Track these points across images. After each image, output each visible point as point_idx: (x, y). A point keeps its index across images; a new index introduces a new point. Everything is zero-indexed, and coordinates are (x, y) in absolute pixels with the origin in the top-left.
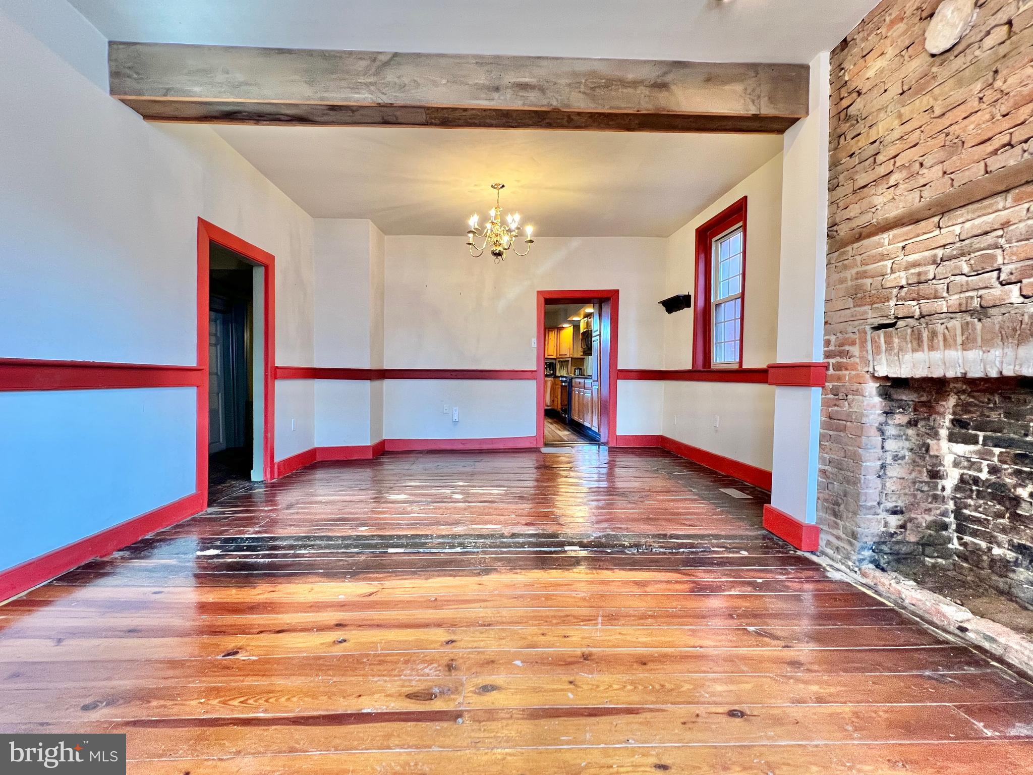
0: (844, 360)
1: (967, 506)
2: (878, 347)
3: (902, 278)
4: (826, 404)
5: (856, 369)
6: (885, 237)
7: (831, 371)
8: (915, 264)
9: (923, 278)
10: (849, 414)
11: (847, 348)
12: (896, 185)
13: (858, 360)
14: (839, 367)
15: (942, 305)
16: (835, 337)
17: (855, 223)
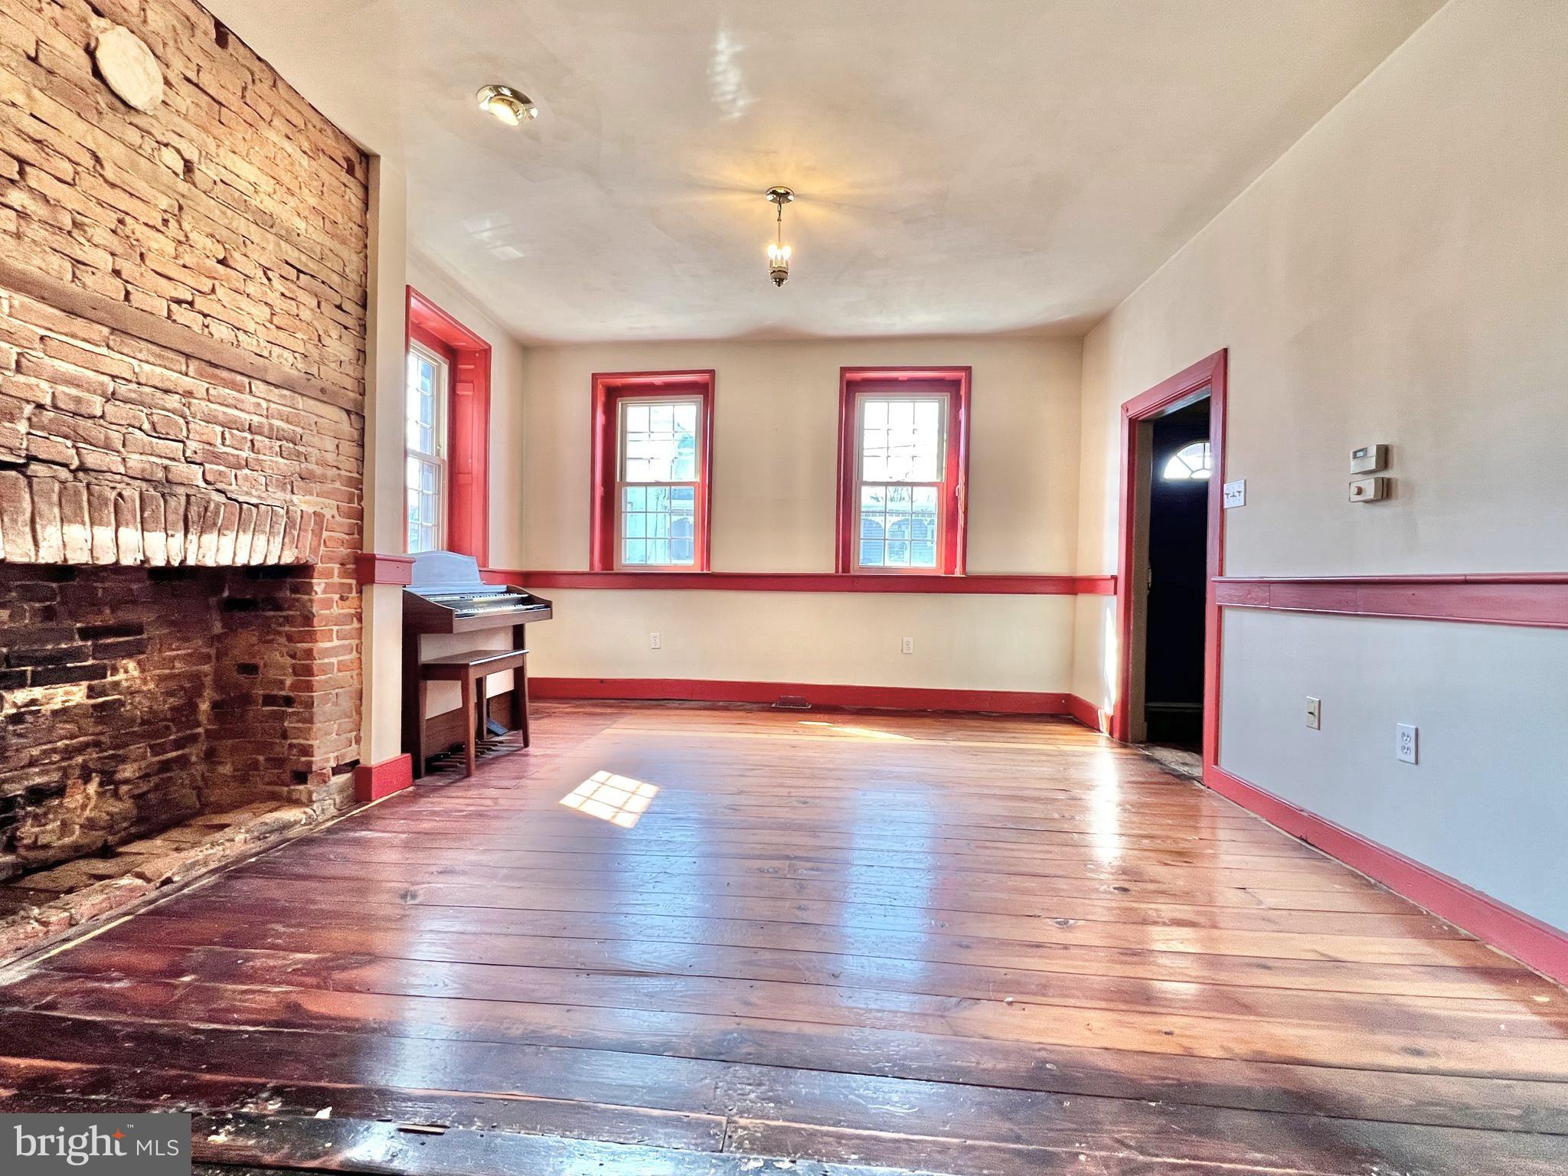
3: (42, 391)
9: (81, 409)
12: (24, 215)
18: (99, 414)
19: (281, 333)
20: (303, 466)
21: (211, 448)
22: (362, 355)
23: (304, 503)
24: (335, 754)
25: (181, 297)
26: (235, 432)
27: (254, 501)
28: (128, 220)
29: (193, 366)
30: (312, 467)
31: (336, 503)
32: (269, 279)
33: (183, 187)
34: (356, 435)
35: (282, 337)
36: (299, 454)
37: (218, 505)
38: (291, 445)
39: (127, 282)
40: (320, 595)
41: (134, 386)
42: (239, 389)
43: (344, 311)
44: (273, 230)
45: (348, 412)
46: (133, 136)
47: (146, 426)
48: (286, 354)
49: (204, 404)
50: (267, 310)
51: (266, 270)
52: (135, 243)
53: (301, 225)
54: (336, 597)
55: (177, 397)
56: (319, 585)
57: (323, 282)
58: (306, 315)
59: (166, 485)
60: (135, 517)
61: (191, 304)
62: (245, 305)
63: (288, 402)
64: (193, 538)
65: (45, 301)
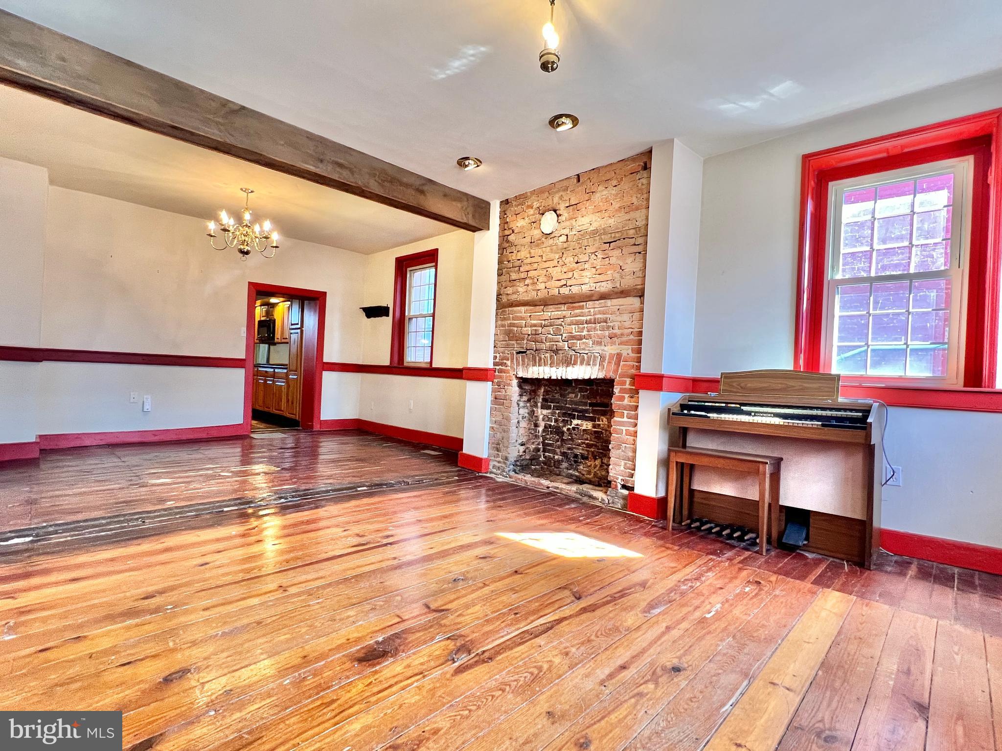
0: (503, 368)
1: (546, 439)
2: (519, 363)
3: (528, 330)
4: (493, 391)
5: (509, 373)
6: (523, 309)
7: (497, 373)
8: (535, 325)
9: (537, 333)
10: (505, 396)
11: (505, 361)
12: (528, 285)
13: (511, 368)
14: (500, 371)
15: (543, 346)
16: (499, 355)
17: (510, 297)
18: (540, 333)
19: (601, 276)
20: (610, 332)
21: (571, 334)
23: (611, 349)
25: (563, 284)
26: (580, 326)
27: (586, 352)
28: (549, 269)
29: (566, 306)
30: (616, 331)
31: (630, 347)
32: (597, 256)
33: (565, 245)
35: (601, 278)
36: (608, 327)
37: (571, 356)
38: (605, 324)
39: (548, 289)
40: (617, 394)
41: (550, 321)
42: (582, 307)
43: (637, 245)
44: (598, 234)
45: (636, 297)
46: (551, 242)
47: (552, 333)
48: (603, 284)
49: (569, 319)
50: (595, 270)
51: (594, 253)
52: (550, 275)
53: (612, 221)
54: (626, 395)
55: (561, 320)
56: (616, 388)
57: (624, 239)
58: (614, 260)
59: (556, 351)
60: (548, 363)
61: (566, 284)
62: (585, 273)
63: (603, 305)
64: (564, 368)
65: (530, 305)
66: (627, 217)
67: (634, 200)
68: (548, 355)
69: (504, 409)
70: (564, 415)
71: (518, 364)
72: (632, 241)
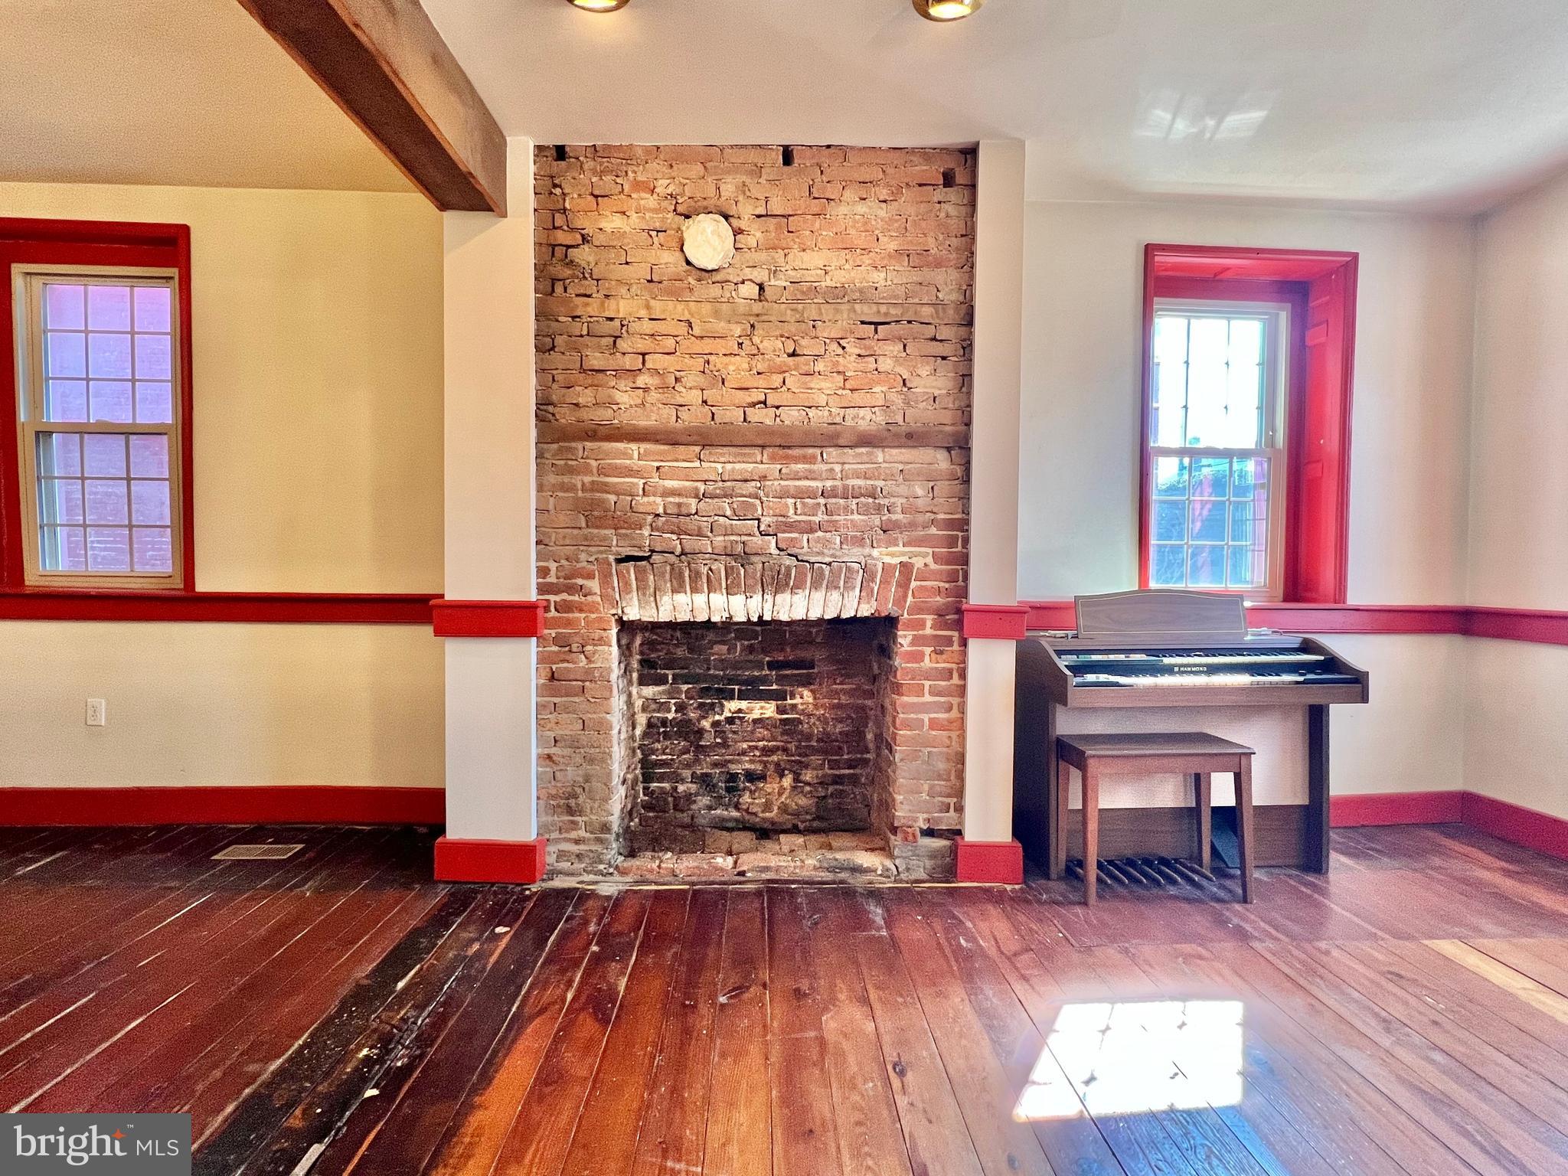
0: (576, 598)
2: (627, 584)
3: (659, 504)
4: (544, 660)
5: (597, 610)
6: (633, 447)
7: (553, 614)
8: (676, 493)
9: (684, 511)
10: (583, 671)
11: (580, 581)
12: (646, 390)
13: (599, 599)
16: (556, 564)
17: (584, 414)
18: (694, 512)
19: (856, 394)
20: (884, 518)
21: (784, 519)
22: (965, 379)
23: (887, 555)
24: (926, 816)
25: (755, 400)
26: (807, 500)
27: (827, 560)
28: (712, 358)
29: (768, 451)
30: (897, 516)
31: (930, 550)
32: (844, 348)
33: (757, 307)
34: (959, 471)
35: (858, 398)
36: (879, 509)
37: (788, 569)
38: (870, 500)
39: (712, 406)
40: (906, 648)
41: (720, 484)
42: (811, 460)
43: (941, 341)
44: (846, 299)
45: (949, 449)
46: (715, 291)
47: (728, 513)
48: (862, 412)
49: (776, 483)
50: (841, 378)
51: (838, 341)
52: (716, 374)
53: (879, 277)
54: (928, 650)
55: (753, 484)
56: (904, 639)
57: (909, 322)
58: (886, 364)
59: (745, 557)
60: (720, 584)
61: (764, 403)
62: (815, 383)
63: (865, 459)
64: (769, 597)
65: (657, 441)
66: (916, 276)
67: (931, 243)
68: (720, 567)
69: (584, 706)
70: (705, 692)
71: (625, 588)
72: (930, 331)
